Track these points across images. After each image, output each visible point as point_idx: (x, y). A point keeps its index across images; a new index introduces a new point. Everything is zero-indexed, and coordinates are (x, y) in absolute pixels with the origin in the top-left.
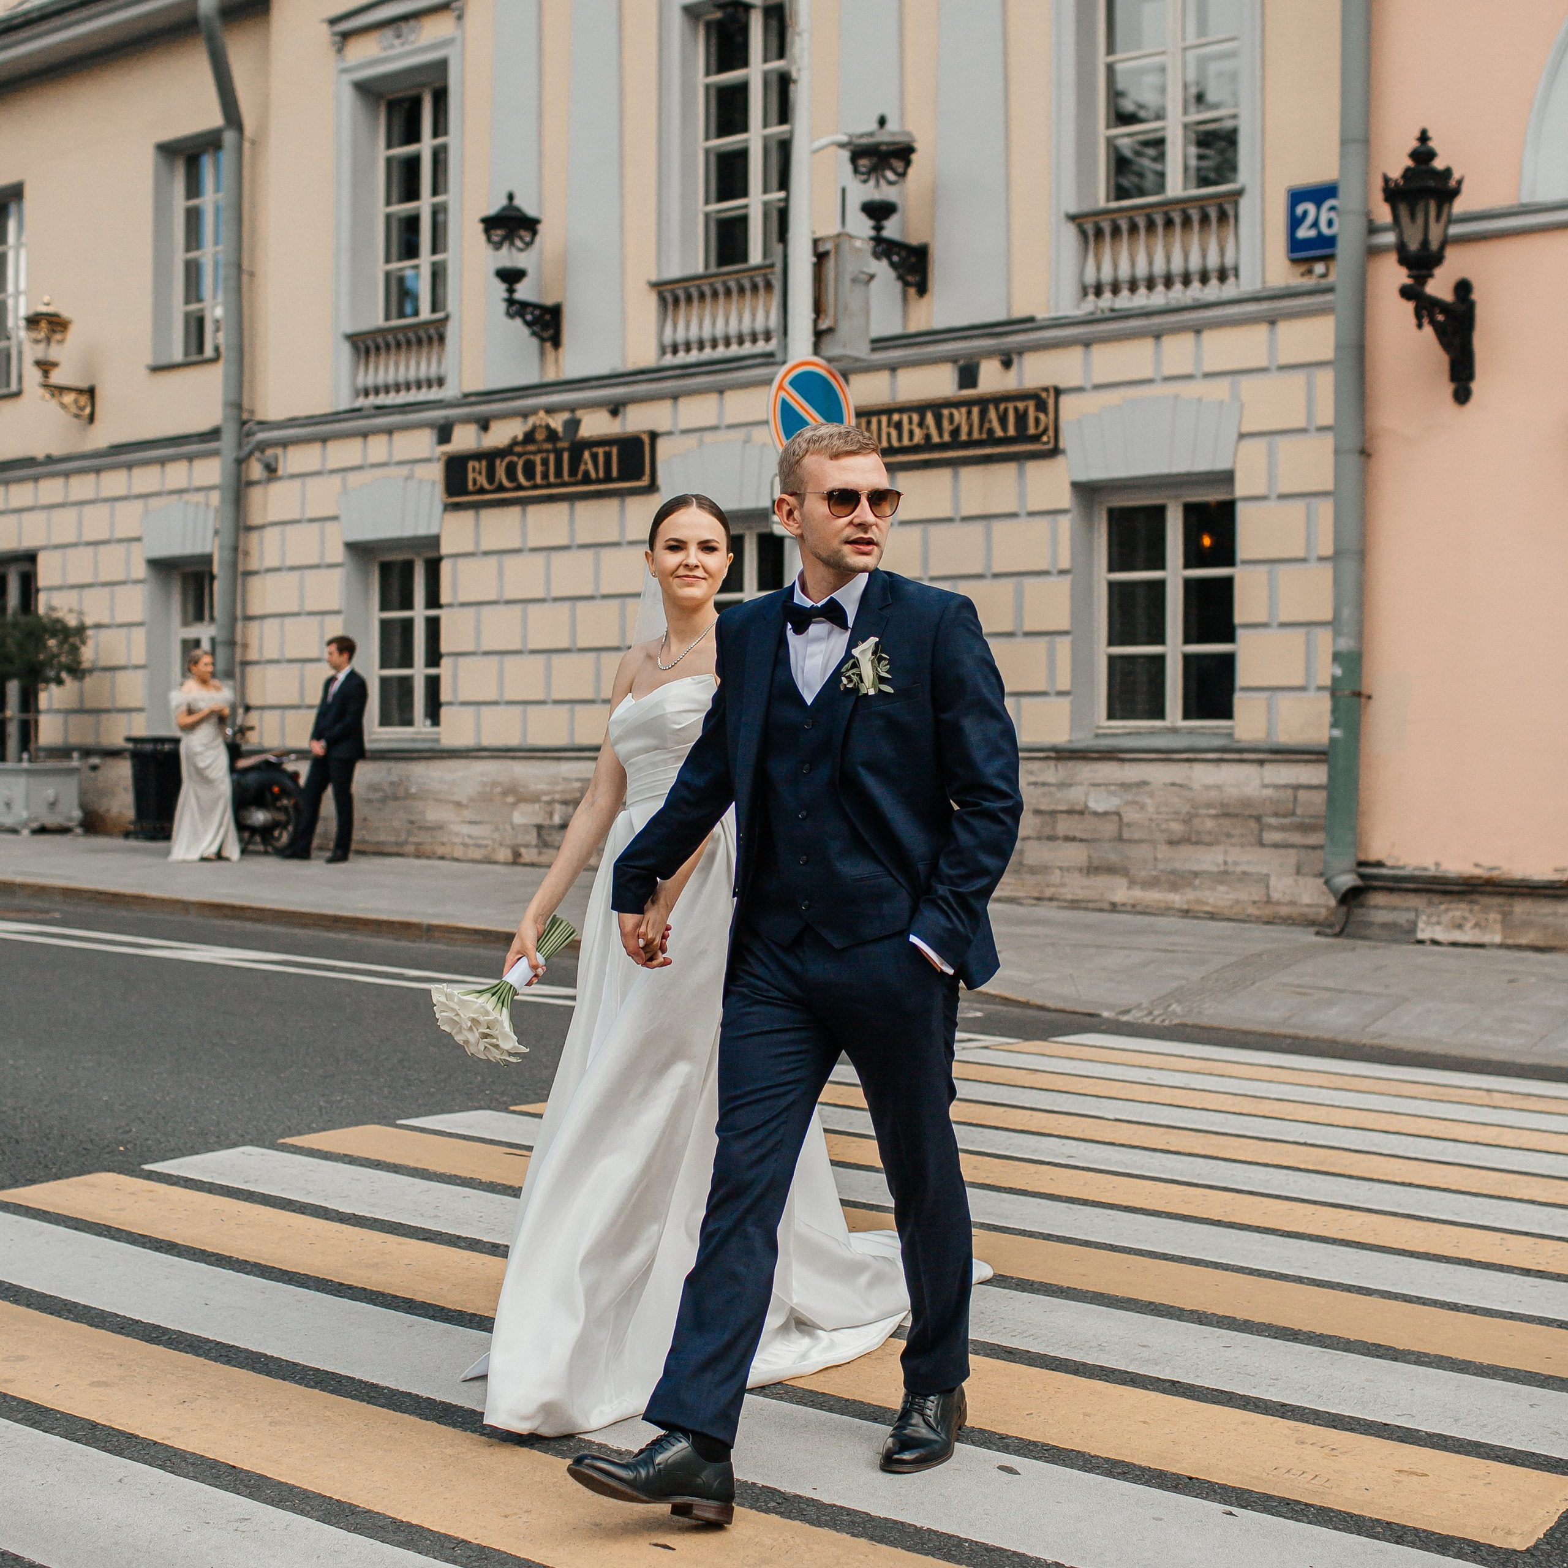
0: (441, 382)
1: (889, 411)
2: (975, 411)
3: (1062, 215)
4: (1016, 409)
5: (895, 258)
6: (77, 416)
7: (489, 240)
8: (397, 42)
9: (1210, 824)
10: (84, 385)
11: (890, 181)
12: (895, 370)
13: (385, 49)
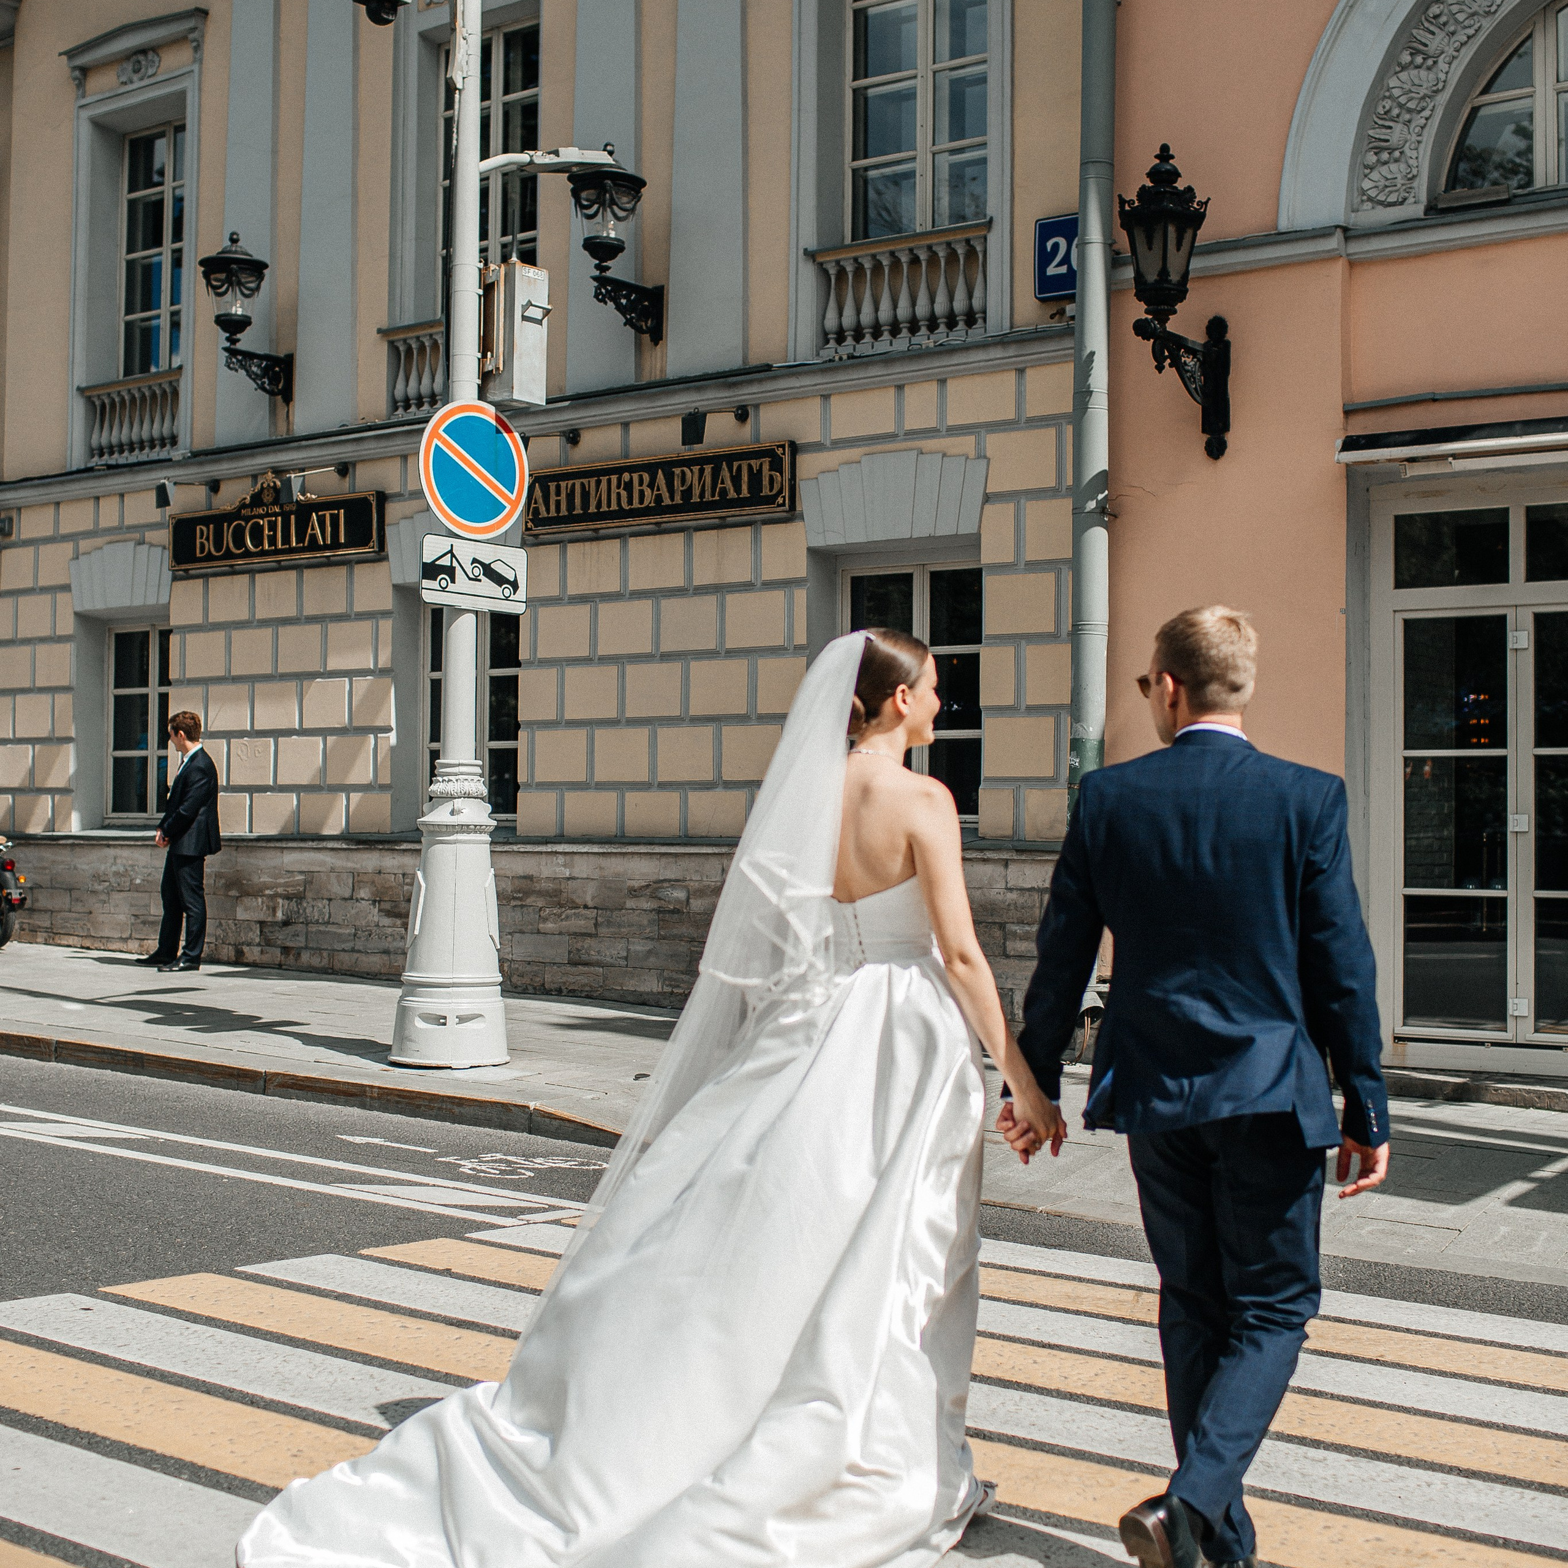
0: (174, 440)
1: (619, 471)
2: (708, 469)
3: (801, 252)
4: (750, 467)
5: (624, 301)
7: (210, 285)
8: (135, 77)
11: (618, 218)
12: (626, 425)
13: (124, 83)
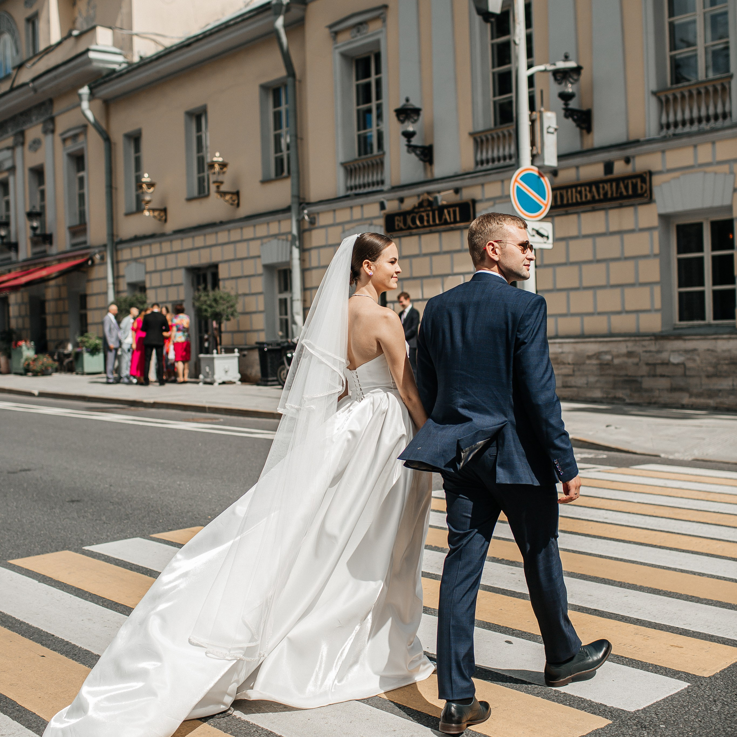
0: (382, 182)
1: (575, 186)
2: (614, 185)
3: (650, 92)
4: (632, 183)
5: (575, 117)
6: (232, 204)
7: (399, 119)
8: (358, 34)
9: (725, 367)
10: (234, 190)
11: (572, 83)
12: (577, 167)
13: (353, 37)
